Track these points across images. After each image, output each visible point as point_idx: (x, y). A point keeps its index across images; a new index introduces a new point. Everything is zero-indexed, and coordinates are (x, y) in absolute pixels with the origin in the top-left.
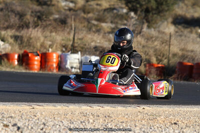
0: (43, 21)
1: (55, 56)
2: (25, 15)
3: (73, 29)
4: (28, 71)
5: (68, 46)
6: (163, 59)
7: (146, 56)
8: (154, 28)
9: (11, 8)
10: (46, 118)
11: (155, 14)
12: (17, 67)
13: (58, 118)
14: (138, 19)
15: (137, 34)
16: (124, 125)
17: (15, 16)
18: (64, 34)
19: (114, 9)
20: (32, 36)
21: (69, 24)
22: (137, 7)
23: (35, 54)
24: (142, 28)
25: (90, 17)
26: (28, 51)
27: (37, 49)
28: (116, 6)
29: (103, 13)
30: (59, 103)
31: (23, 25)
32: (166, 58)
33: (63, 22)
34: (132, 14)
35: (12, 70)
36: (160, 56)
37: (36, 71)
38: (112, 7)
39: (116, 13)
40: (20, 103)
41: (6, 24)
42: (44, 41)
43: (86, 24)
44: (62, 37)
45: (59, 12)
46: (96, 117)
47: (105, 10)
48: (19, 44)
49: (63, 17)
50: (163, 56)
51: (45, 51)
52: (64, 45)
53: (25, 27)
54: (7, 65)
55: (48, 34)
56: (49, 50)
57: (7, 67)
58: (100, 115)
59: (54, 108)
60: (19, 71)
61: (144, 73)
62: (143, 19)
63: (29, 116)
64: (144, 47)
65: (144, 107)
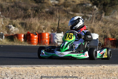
0: (39, 13)
1: (47, 35)
2: (28, 9)
4: (30, 45)
5: (55, 29)
6: (115, 35)
7: (104, 33)
11: (110, 6)
12: (23, 42)
13: (50, 74)
14: (99, 10)
16: (92, 78)
17: (22, 11)
19: (84, 4)
20: (32, 22)
21: (55, 15)
23: (34, 34)
24: (101, 16)
25: (68, 10)
26: (30, 32)
27: (36, 31)
28: (85, 2)
29: (77, 6)
30: (50, 64)
31: (26, 16)
32: (117, 34)
33: (51, 13)
34: (95, 7)
35: (20, 45)
36: (113, 33)
37: (35, 45)
38: (82, 3)
39: (85, 7)
40: (25, 65)
41: (16, 15)
42: (40, 25)
43: (66, 14)
44: (51, 23)
45: (49, 7)
46: (73, 73)
47: (77, 5)
48: (24, 28)
49: (51, 10)
50: (115, 33)
51: (40, 32)
52: (52, 28)
53: (28, 17)
54: (17, 42)
55: (43, 21)
56: (43, 31)
58: (76, 72)
59: (47, 68)
60: (24, 45)
61: (103, 45)
62: (102, 10)
63: (31, 74)
64: (103, 27)
65: (104, 66)
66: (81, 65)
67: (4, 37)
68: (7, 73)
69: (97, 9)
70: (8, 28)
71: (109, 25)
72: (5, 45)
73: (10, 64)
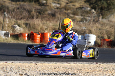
0: (42, 15)
1: (49, 34)
2: (32, 11)
3: (59, 19)
4: (33, 43)
5: (56, 29)
6: (111, 36)
7: (101, 35)
8: (106, 19)
9: (24, 7)
10: (44, 70)
11: (106, 10)
12: (27, 41)
13: (51, 70)
14: (96, 13)
15: (96, 22)
16: (89, 74)
17: (26, 12)
18: (54, 22)
19: (83, 8)
20: (35, 23)
21: (57, 17)
22: (96, 7)
23: (37, 34)
24: (99, 19)
25: (69, 12)
26: (34, 32)
28: (84, 6)
29: (76, 10)
30: (51, 61)
31: (30, 17)
32: (113, 36)
33: (53, 15)
34: (93, 10)
35: (24, 43)
36: (109, 34)
37: (38, 44)
38: (82, 6)
39: (84, 10)
40: (28, 62)
42: (43, 26)
43: (66, 16)
44: (53, 24)
45: (51, 9)
46: (72, 70)
47: (77, 8)
49: (53, 12)
50: (111, 35)
51: (43, 32)
52: (54, 28)
54: (21, 40)
55: (45, 22)
56: (45, 32)
57: (21, 41)
58: (75, 69)
59: (48, 64)
60: (28, 43)
61: (100, 45)
62: (99, 13)
63: (34, 69)
64: (100, 29)
65: (100, 64)
66: (79, 62)
67: (9, 35)
68: (11, 68)
69: (95, 12)
70: (13, 28)
71: (106, 27)
72: (10, 43)
73: (14, 60)
